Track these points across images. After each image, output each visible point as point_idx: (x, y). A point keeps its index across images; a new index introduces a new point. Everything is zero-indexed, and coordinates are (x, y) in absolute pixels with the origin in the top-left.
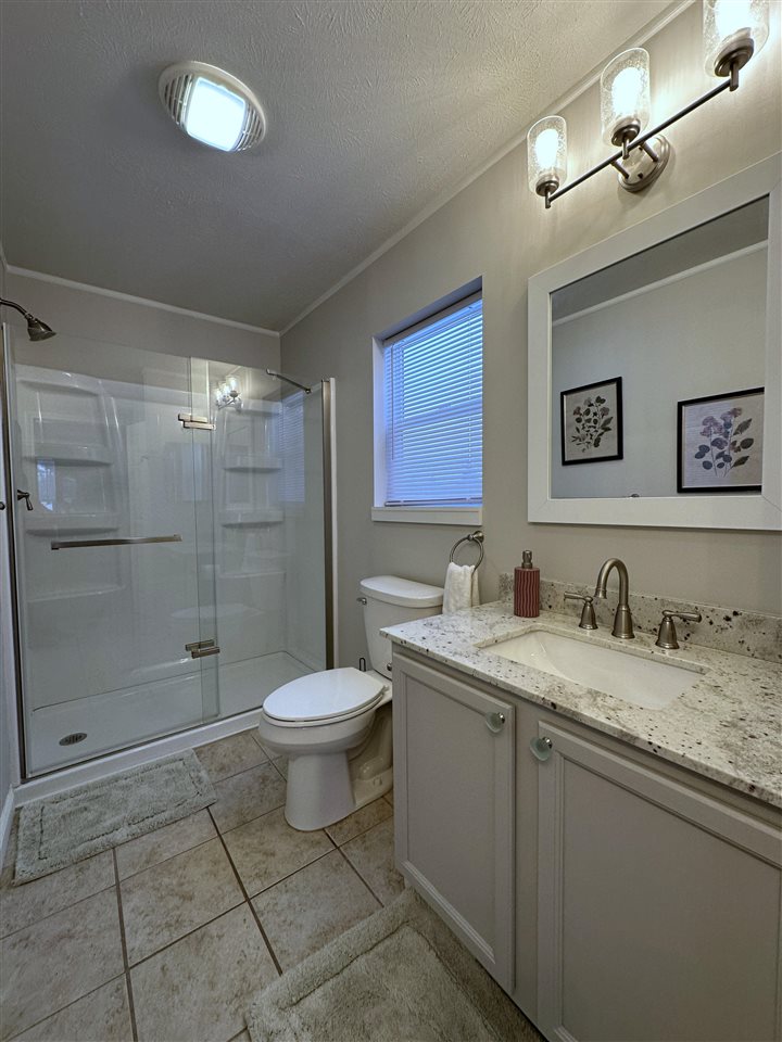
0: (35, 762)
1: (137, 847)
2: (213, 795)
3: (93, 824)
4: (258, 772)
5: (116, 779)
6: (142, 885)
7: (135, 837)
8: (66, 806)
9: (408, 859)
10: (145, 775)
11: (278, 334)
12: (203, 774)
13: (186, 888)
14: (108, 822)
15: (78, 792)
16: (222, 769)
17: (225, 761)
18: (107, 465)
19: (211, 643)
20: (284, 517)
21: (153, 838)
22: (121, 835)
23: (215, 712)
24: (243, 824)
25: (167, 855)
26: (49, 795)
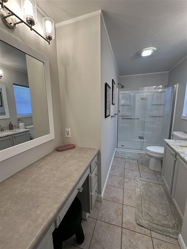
0: (118, 146)
1: (128, 160)
2: (139, 159)
3: (123, 155)
4: (147, 160)
5: (127, 152)
6: (127, 163)
7: (128, 159)
8: (121, 152)
9: (163, 176)
10: (130, 153)
11: (168, 72)
12: (138, 156)
13: (132, 166)
14: (125, 156)
15: (122, 152)
16: (141, 157)
17: (142, 156)
18: (130, 105)
19: (143, 137)
20: (164, 115)
21: (130, 160)
22: (126, 158)
23: (142, 149)
24: (142, 164)
25: (131, 162)
26: (119, 151)
